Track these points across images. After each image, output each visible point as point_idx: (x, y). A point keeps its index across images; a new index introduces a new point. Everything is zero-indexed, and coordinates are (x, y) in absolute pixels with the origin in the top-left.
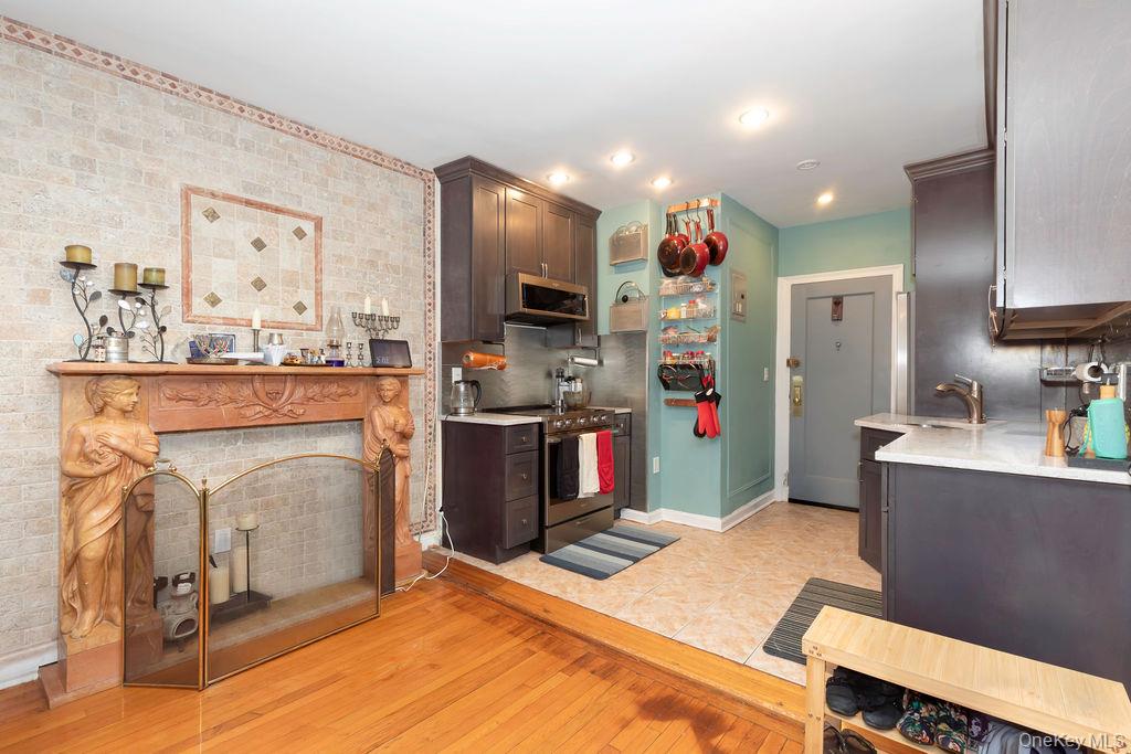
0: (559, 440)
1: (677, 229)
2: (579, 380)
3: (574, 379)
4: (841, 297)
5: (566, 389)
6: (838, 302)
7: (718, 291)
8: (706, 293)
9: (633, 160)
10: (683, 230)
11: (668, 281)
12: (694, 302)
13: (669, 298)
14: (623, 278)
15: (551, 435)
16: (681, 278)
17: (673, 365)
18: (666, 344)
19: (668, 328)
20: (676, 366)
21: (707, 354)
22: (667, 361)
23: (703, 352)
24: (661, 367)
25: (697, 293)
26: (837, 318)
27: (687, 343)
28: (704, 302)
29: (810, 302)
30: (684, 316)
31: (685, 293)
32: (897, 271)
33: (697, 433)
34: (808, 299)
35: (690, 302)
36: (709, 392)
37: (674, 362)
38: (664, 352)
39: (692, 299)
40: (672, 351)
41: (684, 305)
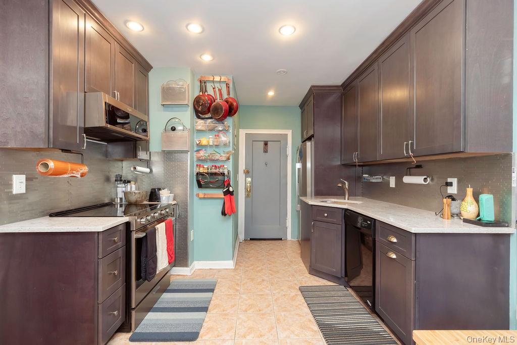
0: (144, 234)
1: (206, 91)
2: (132, 183)
3: (129, 182)
4: (267, 141)
5: (124, 189)
6: (266, 144)
7: (231, 131)
8: (225, 131)
9: (203, 31)
10: (210, 91)
11: (200, 122)
12: (218, 136)
13: (199, 131)
14: (169, 115)
15: (137, 231)
16: (210, 120)
17: (206, 173)
18: (199, 159)
19: (200, 150)
20: (207, 173)
21: (225, 167)
22: (202, 170)
23: (224, 166)
24: (197, 174)
25: (220, 131)
26: (266, 151)
27: (213, 160)
28: (224, 137)
29: (254, 142)
30: (211, 144)
31: (212, 130)
32: (289, 133)
33: (224, 214)
34: (253, 141)
35: (216, 136)
36: (231, 189)
37: (206, 171)
38: (197, 165)
39: (217, 134)
40: (202, 164)
41: (211, 137)
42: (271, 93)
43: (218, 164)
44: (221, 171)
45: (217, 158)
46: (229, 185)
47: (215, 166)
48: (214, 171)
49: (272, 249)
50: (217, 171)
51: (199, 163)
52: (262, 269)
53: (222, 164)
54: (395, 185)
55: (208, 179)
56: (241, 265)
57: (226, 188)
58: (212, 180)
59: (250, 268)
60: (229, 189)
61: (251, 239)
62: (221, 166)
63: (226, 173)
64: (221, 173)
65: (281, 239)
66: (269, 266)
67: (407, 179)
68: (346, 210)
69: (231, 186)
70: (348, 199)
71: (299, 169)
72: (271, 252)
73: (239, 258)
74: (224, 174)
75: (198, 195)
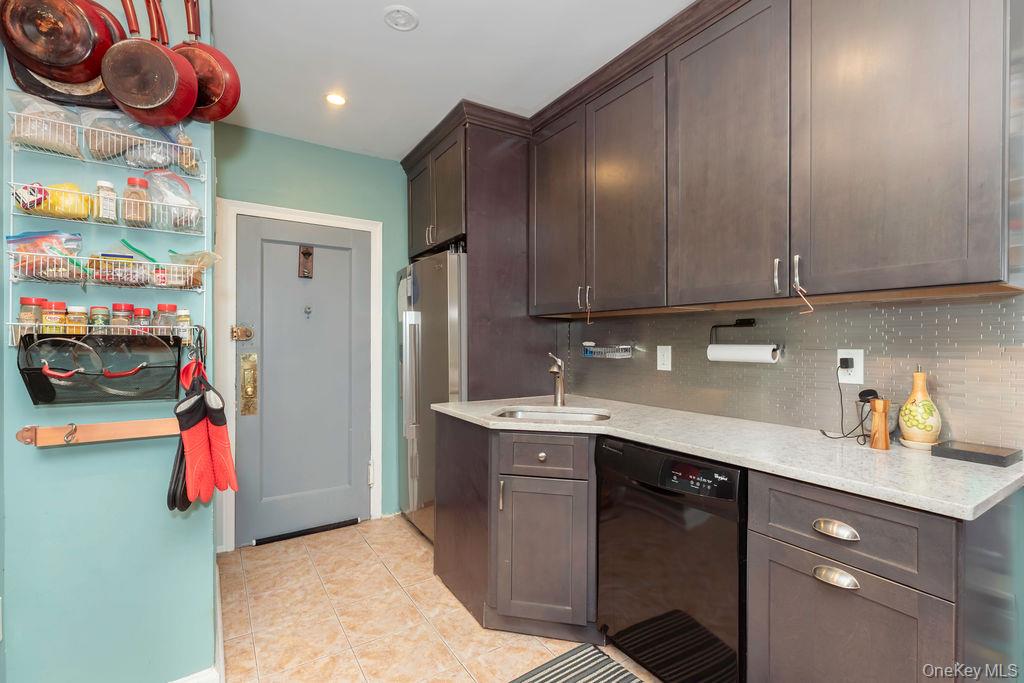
4: (311, 247)
6: (307, 253)
8: (181, 170)
11: (43, 108)
12: (144, 185)
13: (36, 149)
17: (78, 337)
18: (33, 274)
19: (44, 235)
20: (89, 339)
21: (180, 312)
22: (52, 324)
23: (174, 308)
24: (27, 341)
25: (155, 167)
26: (305, 274)
27: (122, 284)
28: (177, 193)
29: (265, 245)
30: (107, 211)
31: (111, 156)
32: (376, 230)
33: (179, 500)
34: (263, 240)
35: (131, 182)
36: (213, 401)
37: (81, 328)
38: (24, 302)
39: (138, 176)
40: (52, 300)
41: (108, 184)
42: (336, 99)
43: (146, 302)
44: (161, 328)
45: (139, 274)
46: (201, 385)
47: (130, 309)
48: (122, 326)
49: (339, 564)
50: (141, 327)
51: (37, 292)
52: (334, 660)
53: (167, 302)
54: (672, 366)
55: (95, 362)
56: (248, 664)
57: (189, 395)
58: (112, 368)
59: (288, 666)
60: (203, 398)
61: (260, 542)
62: (161, 308)
63: (186, 337)
64: (166, 339)
65: (354, 522)
66: (354, 636)
67: (717, 352)
68: (601, 438)
69: (209, 388)
70: (563, 404)
71: (413, 327)
72: (340, 574)
73: (232, 636)
74: (178, 340)
75: (30, 436)
